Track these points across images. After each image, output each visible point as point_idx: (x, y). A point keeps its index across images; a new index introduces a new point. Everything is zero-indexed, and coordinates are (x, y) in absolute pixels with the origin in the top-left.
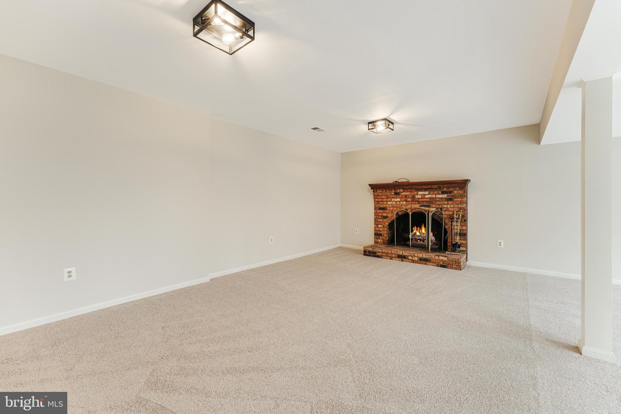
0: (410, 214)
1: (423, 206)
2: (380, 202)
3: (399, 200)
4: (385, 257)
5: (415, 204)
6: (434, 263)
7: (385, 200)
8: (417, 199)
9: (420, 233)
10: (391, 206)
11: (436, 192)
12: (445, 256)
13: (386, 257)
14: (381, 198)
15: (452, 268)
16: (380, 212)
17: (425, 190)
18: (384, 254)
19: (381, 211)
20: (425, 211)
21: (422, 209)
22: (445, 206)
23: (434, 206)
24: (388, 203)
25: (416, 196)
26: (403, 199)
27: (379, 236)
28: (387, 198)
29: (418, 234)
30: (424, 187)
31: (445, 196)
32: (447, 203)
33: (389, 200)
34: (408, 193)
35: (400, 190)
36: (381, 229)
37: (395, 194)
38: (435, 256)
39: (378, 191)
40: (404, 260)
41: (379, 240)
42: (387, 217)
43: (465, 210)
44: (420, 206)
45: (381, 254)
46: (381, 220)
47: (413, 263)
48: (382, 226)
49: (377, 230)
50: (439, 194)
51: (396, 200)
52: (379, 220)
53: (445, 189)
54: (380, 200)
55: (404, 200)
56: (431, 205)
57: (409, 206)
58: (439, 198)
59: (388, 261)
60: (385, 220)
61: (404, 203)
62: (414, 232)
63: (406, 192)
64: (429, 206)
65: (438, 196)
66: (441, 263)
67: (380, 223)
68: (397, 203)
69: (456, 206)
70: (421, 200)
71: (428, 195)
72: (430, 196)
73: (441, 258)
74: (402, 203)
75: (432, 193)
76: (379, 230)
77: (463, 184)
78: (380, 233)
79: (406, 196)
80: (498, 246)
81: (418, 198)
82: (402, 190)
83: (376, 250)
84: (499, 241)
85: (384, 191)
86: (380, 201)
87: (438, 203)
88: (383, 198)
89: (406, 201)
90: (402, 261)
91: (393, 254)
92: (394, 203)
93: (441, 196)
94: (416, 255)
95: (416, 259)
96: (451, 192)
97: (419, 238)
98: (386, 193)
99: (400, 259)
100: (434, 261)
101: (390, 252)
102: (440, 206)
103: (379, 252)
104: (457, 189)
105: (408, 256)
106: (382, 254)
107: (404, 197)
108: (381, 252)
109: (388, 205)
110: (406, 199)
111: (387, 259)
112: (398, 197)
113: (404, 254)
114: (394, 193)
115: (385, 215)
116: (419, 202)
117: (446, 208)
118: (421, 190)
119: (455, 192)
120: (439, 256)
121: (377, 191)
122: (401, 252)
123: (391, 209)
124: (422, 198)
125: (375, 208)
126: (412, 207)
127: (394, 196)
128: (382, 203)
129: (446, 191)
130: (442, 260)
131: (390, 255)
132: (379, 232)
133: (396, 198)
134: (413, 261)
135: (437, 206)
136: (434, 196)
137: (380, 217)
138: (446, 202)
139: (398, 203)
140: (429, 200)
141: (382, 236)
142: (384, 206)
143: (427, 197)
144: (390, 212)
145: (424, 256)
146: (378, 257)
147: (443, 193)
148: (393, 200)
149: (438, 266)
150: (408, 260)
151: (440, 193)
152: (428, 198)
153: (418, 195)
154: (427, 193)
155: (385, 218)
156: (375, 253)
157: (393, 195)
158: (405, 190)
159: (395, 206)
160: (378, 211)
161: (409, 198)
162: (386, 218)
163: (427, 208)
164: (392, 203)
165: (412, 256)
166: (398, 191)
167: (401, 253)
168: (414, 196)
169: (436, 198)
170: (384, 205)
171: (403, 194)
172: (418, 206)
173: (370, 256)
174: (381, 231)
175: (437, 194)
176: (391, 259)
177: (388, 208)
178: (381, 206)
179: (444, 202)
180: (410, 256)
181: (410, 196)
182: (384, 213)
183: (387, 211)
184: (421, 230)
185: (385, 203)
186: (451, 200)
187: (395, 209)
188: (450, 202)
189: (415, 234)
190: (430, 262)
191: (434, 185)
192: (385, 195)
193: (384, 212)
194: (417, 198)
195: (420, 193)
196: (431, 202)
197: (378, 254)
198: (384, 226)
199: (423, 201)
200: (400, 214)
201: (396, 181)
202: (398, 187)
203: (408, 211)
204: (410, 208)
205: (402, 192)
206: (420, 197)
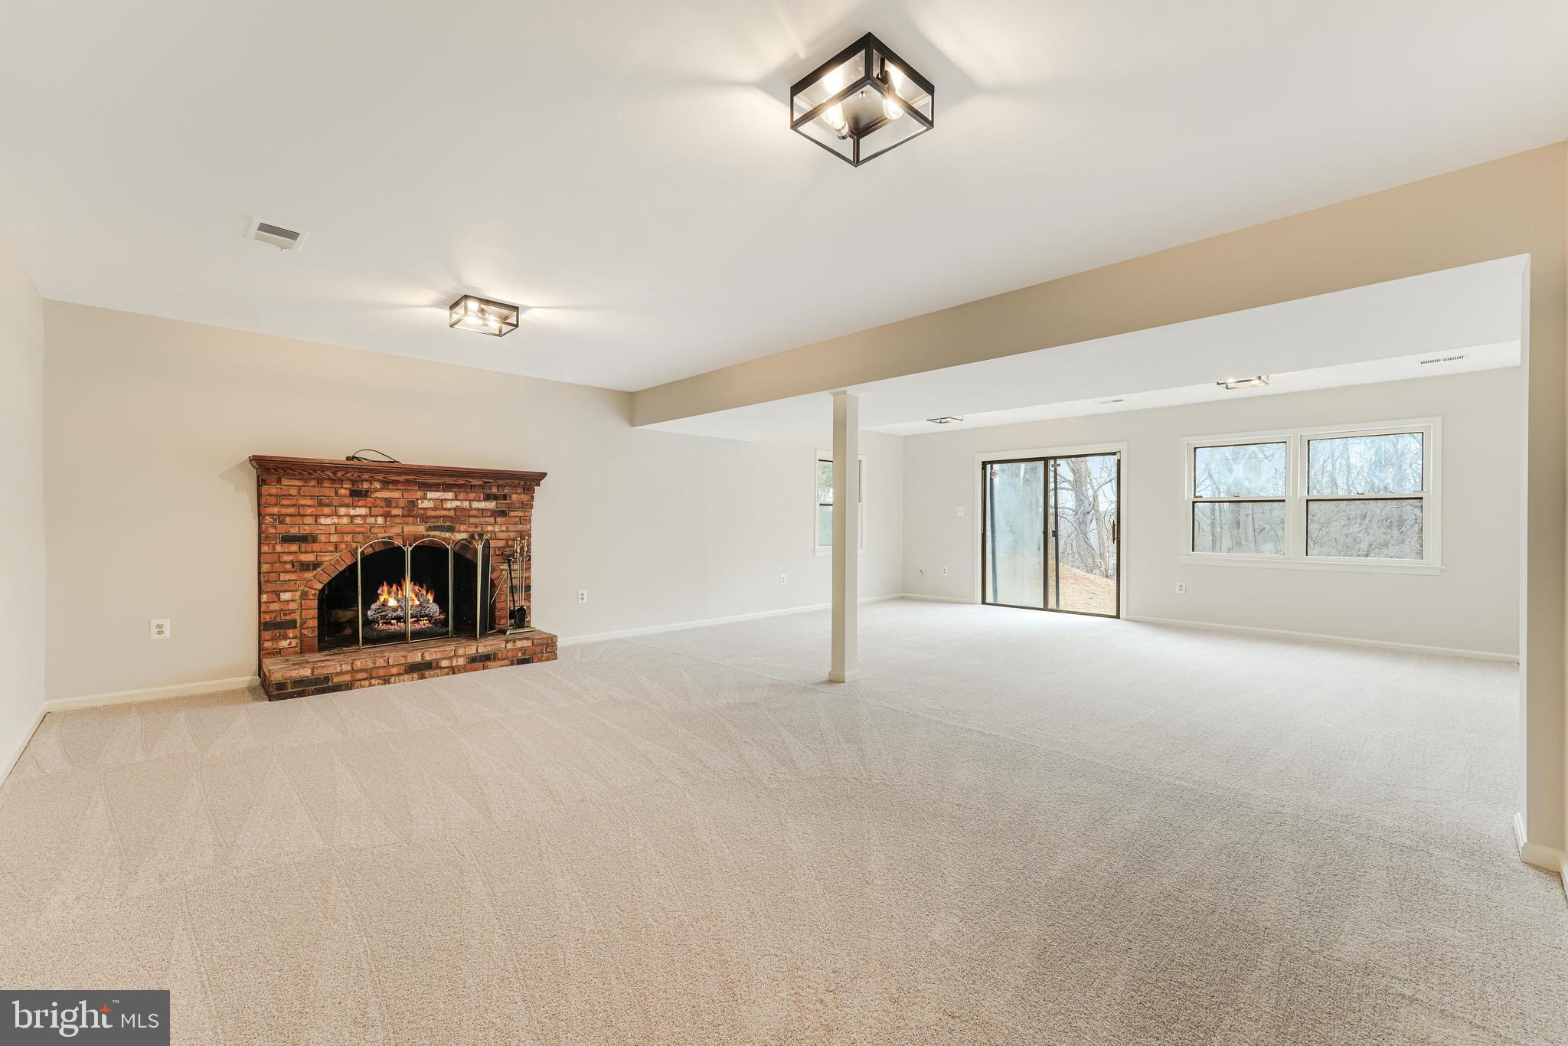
0: (408, 550)
1: (436, 528)
2: (288, 520)
3: (363, 511)
4: (363, 683)
5: (413, 524)
6: (505, 659)
7: (309, 511)
8: (421, 512)
9: (398, 601)
10: (333, 531)
11: (472, 495)
12: (527, 639)
13: (367, 682)
14: (292, 506)
15: (540, 660)
16: (287, 550)
17: (447, 488)
18: (360, 676)
19: (294, 547)
20: (444, 539)
21: (434, 537)
22: (490, 528)
23: (463, 528)
24: (322, 520)
25: (419, 502)
26: (375, 511)
27: (282, 631)
28: (321, 504)
29: (392, 603)
30: (449, 481)
31: (491, 505)
32: (493, 522)
33: (327, 510)
34: (396, 495)
35: (371, 484)
36: (292, 606)
37: (351, 495)
38: (507, 643)
39: (285, 482)
40: (427, 673)
41: (284, 644)
42: (316, 565)
43: (525, 535)
44: (429, 529)
45: (348, 678)
46: (293, 577)
47: (454, 673)
48: (299, 593)
49: (275, 611)
50: (479, 501)
51: (352, 512)
52: (283, 577)
53: (494, 490)
54: (291, 510)
55: (382, 512)
56: (458, 525)
57: (397, 530)
58: (478, 509)
59: (378, 691)
60: (309, 575)
61: (380, 520)
62: (382, 599)
63: (391, 490)
64: (451, 529)
65: (475, 505)
66: (520, 655)
67: (291, 585)
68: (356, 522)
69: (512, 528)
70: (433, 513)
71: (451, 501)
72: (457, 503)
73: (519, 644)
74: (372, 520)
75: (462, 496)
76: (282, 610)
77: (530, 481)
78: (288, 618)
79: (388, 502)
80: (580, 601)
81: (426, 509)
82: (378, 485)
83: (331, 671)
84: (581, 592)
85: (313, 483)
86: (286, 515)
87: (472, 520)
88: (303, 506)
89: (386, 515)
90: (422, 677)
91: (393, 666)
92: (345, 520)
93: (483, 505)
94: (461, 651)
95: (461, 661)
96: (505, 497)
97: (395, 614)
98: (316, 491)
99: (415, 675)
100: (504, 654)
101: (381, 662)
102: (479, 529)
103: (341, 673)
104: (519, 492)
105: (438, 661)
106: (352, 677)
107: (383, 504)
108: (347, 672)
109: (322, 527)
110: (387, 509)
111: (371, 685)
112: (361, 503)
113: (428, 657)
114: (348, 492)
115: (309, 558)
116: (424, 519)
117: (492, 532)
118: (435, 487)
119: (514, 497)
120: (514, 642)
121: (279, 481)
122: (420, 655)
123: (334, 538)
124: (435, 509)
125: (262, 538)
126: (407, 533)
127: (348, 500)
128: (298, 520)
129: (494, 495)
130: (521, 649)
131: (382, 672)
132: (285, 615)
133: (354, 507)
134: (454, 670)
135: (472, 529)
136: (466, 504)
137: (289, 566)
138: (492, 520)
139: (358, 521)
140: (452, 513)
141: (295, 627)
142: (306, 530)
143: (449, 505)
144: (331, 549)
145: (482, 650)
146: (337, 688)
147: (488, 498)
148: (342, 511)
149: (512, 664)
150: (438, 671)
151: (482, 498)
152: (450, 509)
153: (426, 501)
154: (450, 495)
155: (308, 569)
156: (327, 679)
157: (344, 496)
158: (386, 484)
159: (347, 530)
160: (279, 548)
161: (397, 507)
162: (314, 568)
163: (448, 535)
164: (336, 520)
165: (450, 658)
166: (366, 486)
167: (416, 657)
168: (412, 503)
169: (471, 508)
170: (307, 527)
171: (379, 495)
172: (421, 529)
173: (301, 694)
174: (293, 611)
175: (475, 500)
176: (386, 680)
177: (323, 538)
178: (294, 531)
179: (487, 519)
180: (443, 659)
181: (402, 503)
182: (306, 552)
183: (316, 547)
184: (400, 592)
185: (309, 520)
186: (503, 513)
187: (348, 538)
188: (499, 520)
189: (384, 604)
190: (494, 659)
191: (473, 477)
192: (312, 497)
193: (303, 550)
194: (421, 509)
195: (430, 495)
196: (460, 516)
197: (336, 680)
198: (304, 595)
199: (435, 517)
200: (370, 551)
201: (354, 457)
202: (366, 476)
203: (398, 542)
204: (398, 535)
205: (376, 490)
206: (430, 504)
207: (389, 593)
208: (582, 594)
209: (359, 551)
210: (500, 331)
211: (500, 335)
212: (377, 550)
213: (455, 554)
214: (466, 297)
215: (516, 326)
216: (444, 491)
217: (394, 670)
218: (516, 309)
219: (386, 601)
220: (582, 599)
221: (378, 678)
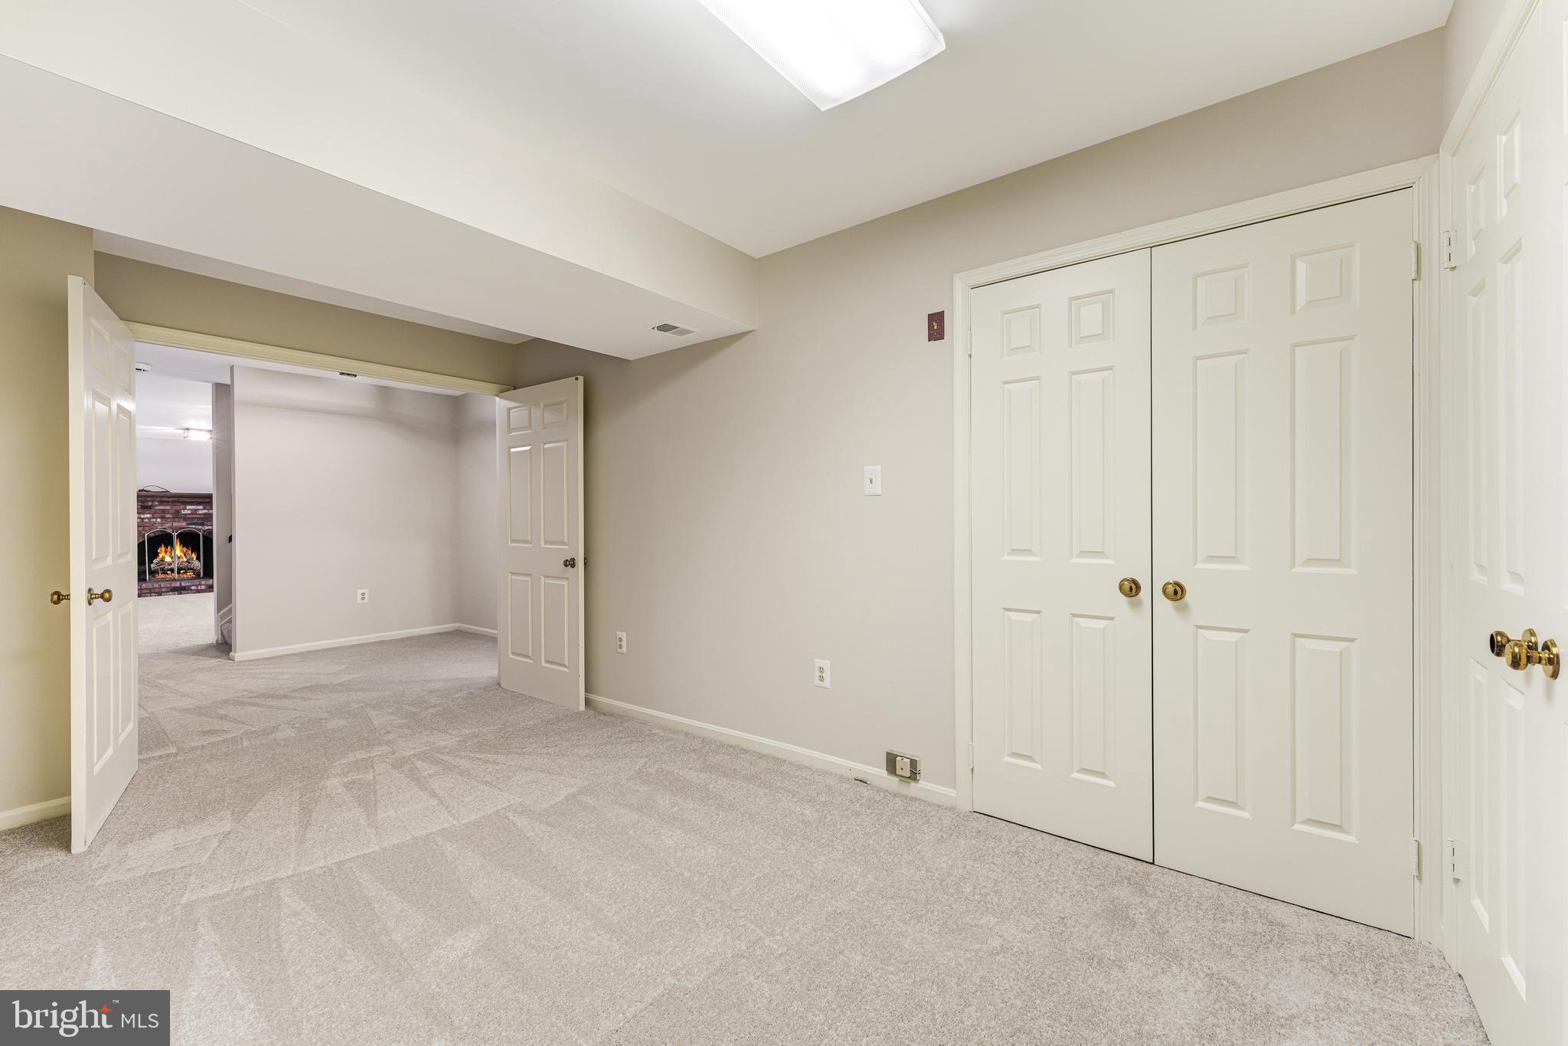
0: (176, 533)
1: (192, 524)
3: (149, 516)
4: (147, 595)
5: (179, 522)
8: (183, 516)
9: (172, 558)
17: (199, 504)
18: (144, 591)
20: (200, 531)
21: (190, 528)
25: (182, 511)
26: (155, 515)
29: (168, 559)
30: (201, 500)
34: (168, 507)
35: (153, 503)
37: (141, 508)
40: (183, 592)
44: (189, 524)
51: (142, 516)
55: (160, 516)
57: (169, 525)
59: (155, 598)
61: (159, 520)
62: (161, 556)
63: (165, 506)
64: (203, 524)
70: (190, 516)
72: (206, 511)
74: (156, 520)
75: (208, 507)
79: (163, 511)
81: (186, 514)
82: (157, 503)
89: (162, 518)
90: (181, 594)
94: (203, 582)
95: (203, 587)
97: (169, 567)
99: (176, 593)
101: (157, 586)
105: (189, 587)
107: (160, 512)
110: (163, 515)
111: (152, 596)
112: (147, 512)
113: (186, 585)
116: (185, 519)
118: (192, 503)
124: (192, 514)
126: (175, 526)
131: (157, 590)
133: (143, 513)
134: (198, 591)
139: (146, 520)
140: (202, 516)
143: (200, 512)
150: (189, 591)
153: (186, 511)
154: (201, 507)
158: (161, 503)
161: (169, 513)
163: (200, 527)
165: (197, 586)
166: (150, 504)
167: (178, 585)
168: (178, 512)
171: (158, 508)
172: (184, 524)
176: (160, 594)
180: (192, 586)
181: (172, 511)
184: (173, 552)
189: (163, 560)
194: (183, 514)
195: (188, 507)
196: (207, 518)
199: (191, 518)
200: (153, 535)
201: (143, 490)
202: (149, 499)
203: (170, 531)
204: (169, 527)
205: (156, 506)
206: (189, 512)
207: (166, 552)
209: (146, 535)
212: (157, 534)
213: (204, 537)
216: (197, 505)
217: (164, 590)
219: (163, 558)
221: (156, 593)
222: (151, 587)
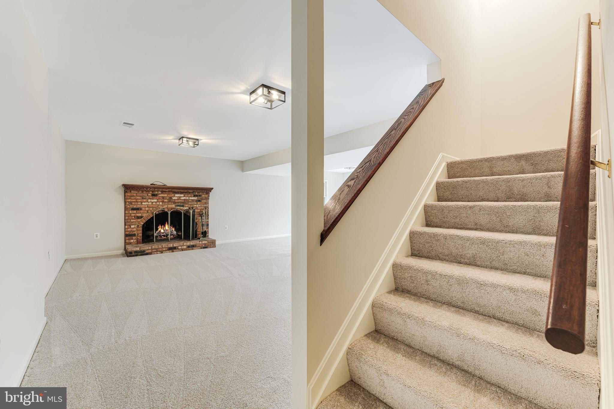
0: (169, 212)
1: (178, 206)
2: (133, 203)
3: (156, 200)
4: (155, 253)
5: (171, 204)
6: (199, 247)
7: (139, 201)
8: (174, 201)
10: (146, 207)
11: (189, 195)
12: (206, 241)
13: (156, 253)
14: (135, 199)
15: (210, 247)
16: (133, 212)
17: (182, 193)
18: (154, 251)
19: (135, 212)
20: (181, 209)
21: (177, 208)
22: (195, 206)
23: (187, 205)
24: (143, 203)
25: (173, 197)
26: (159, 200)
27: (131, 237)
28: (143, 198)
29: (162, 231)
30: (182, 191)
31: (196, 198)
32: (196, 204)
33: (145, 200)
34: (166, 195)
35: (158, 192)
36: (135, 229)
37: (152, 196)
38: (199, 242)
39: (132, 192)
40: (174, 250)
41: (132, 241)
42: (141, 217)
43: (207, 208)
44: (176, 206)
45: (150, 251)
46: (135, 221)
47: (183, 251)
48: (136, 226)
49: (129, 231)
50: (192, 197)
51: (152, 201)
52: (132, 221)
53: (197, 194)
54: (134, 200)
55: (161, 201)
56: (185, 205)
57: (166, 206)
58: (191, 200)
59: (159, 255)
60: (139, 220)
61: (161, 203)
62: (159, 230)
63: (164, 194)
64: (183, 206)
65: (191, 198)
66: (204, 245)
67: (134, 223)
68: (153, 204)
69: (202, 205)
70: (176, 201)
71: (183, 197)
72: (185, 198)
73: (203, 242)
74: (158, 203)
75: (186, 195)
76: (131, 231)
77: (208, 191)
78: (133, 233)
79: (163, 198)
80: (225, 229)
81: (175, 200)
82: (160, 193)
83: (145, 249)
84: (225, 226)
85: (141, 192)
86: (133, 202)
87: (190, 203)
88: (138, 199)
89: (163, 202)
90: (173, 252)
91: (164, 248)
92: (150, 203)
93: (193, 198)
94: (185, 244)
95: (185, 247)
96: (200, 196)
97: (163, 235)
98: (141, 195)
99: (171, 251)
100: (199, 245)
101: (160, 247)
102: (192, 206)
103: (148, 250)
104: (205, 194)
105: (178, 247)
106: (152, 251)
107: (162, 198)
108: (150, 249)
109: (143, 206)
110: (163, 200)
111: (157, 253)
112: (155, 198)
113: (175, 245)
114: (151, 194)
115: (139, 215)
116: (174, 203)
117: (196, 207)
118: (178, 193)
119: (203, 196)
120: (202, 241)
121: (131, 192)
122: (172, 245)
123: (147, 209)
124: (178, 200)
125: (126, 209)
126: (169, 207)
127: (151, 197)
128: (136, 203)
129: (197, 195)
130: (204, 244)
131: (160, 250)
132: (132, 232)
133: (153, 199)
134: (182, 250)
135: (189, 206)
136: (188, 198)
137: (133, 217)
138: (196, 203)
139: (154, 203)
140: (183, 201)
141: (135, 236)
142: (138, 206)
143: (182, 198)
144: (146, 212)
145: (191, 244)
146: (147, 254)
147: (194, 196)
148: (149, 200)
149: (201, 248)
150: (178, 250)
151: (193, 196)
152: (182, 200)
153: (175, 197)
154: (182, 195)
155: (139, 218)
156: (144, 251)
157: (150, 196)
158: (162, 192)
159: (151, 206)
160: (130, 212)
161: (166, 199)
162: (141, 218)
164: (147, 203)
165: (182, 246)
166: (156, 193)
167: (171, 245)
168: (171, 198)
169: (189, 199)
170: (139, 206)
171: (160, 195)
172: (173, 206)
173: (137, 255)
174: (134, 231)
175: (190, 197)
176: (162, 252)
177: (143, 209)
178: (135, 207)
179: (194, 203)
180: (179, 246)
181: (167, 198)
182: (139, 213)
183: (141, 211)
185: (139, 203)
186: (199, 201)
187: (151, 209)
188: (198, 203)
190: (196, 247)
191: (190, 190)
192: (140, 196)
193: (138, 212)
194: (173, 200)
195: (176, 195)
196: (185, 202)
197: (147, 251)
198: (138, 226)
199: (178, 202)
200: (157, 213)
201: (153, 184)
202: (156, 190)
203: (166, 210)
204: (166, 208)
205: (160, 194)
206: (176, 198)
208: (226, 227)
209: (154, 213)
210: (194, 146)
211: (194, 147)
212: (160, 212)
213: (184, 214)
214: (183, 137)
215: (198, 145)
216: (181, 194)
217: (164, 249)
218: (198, 140)
220: (226, 229)
221: (159, 251)
222: (157, 248)
